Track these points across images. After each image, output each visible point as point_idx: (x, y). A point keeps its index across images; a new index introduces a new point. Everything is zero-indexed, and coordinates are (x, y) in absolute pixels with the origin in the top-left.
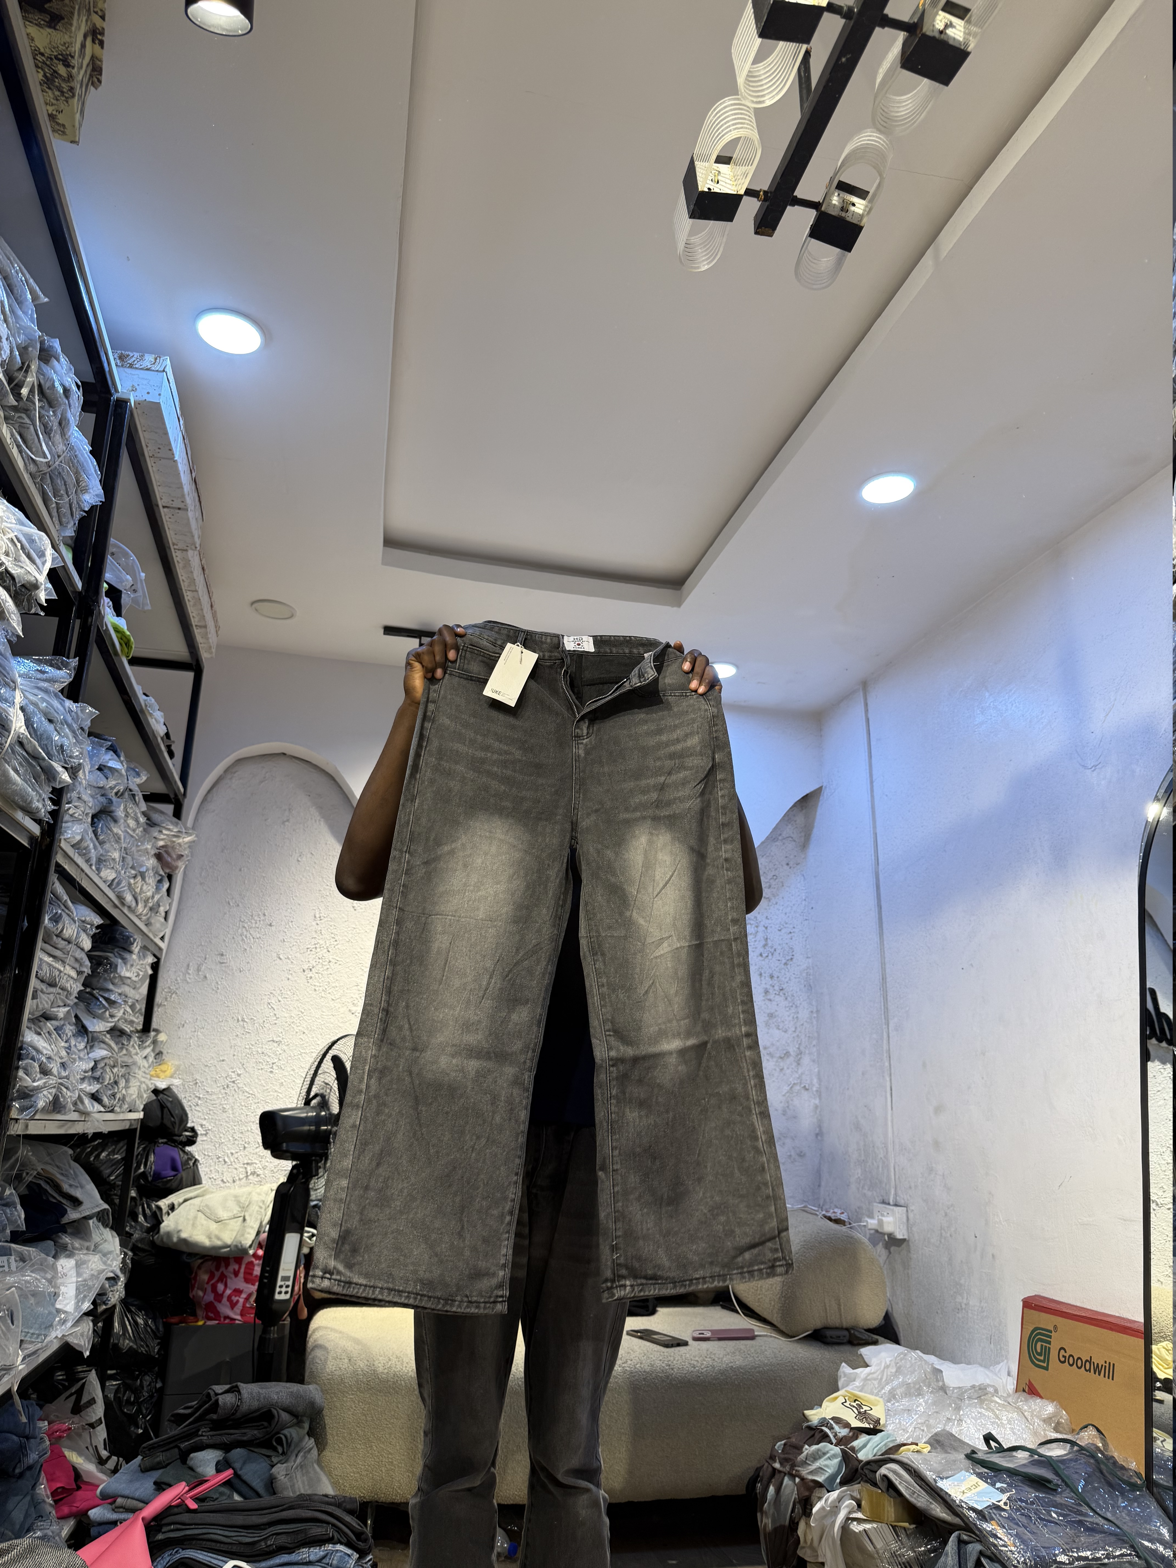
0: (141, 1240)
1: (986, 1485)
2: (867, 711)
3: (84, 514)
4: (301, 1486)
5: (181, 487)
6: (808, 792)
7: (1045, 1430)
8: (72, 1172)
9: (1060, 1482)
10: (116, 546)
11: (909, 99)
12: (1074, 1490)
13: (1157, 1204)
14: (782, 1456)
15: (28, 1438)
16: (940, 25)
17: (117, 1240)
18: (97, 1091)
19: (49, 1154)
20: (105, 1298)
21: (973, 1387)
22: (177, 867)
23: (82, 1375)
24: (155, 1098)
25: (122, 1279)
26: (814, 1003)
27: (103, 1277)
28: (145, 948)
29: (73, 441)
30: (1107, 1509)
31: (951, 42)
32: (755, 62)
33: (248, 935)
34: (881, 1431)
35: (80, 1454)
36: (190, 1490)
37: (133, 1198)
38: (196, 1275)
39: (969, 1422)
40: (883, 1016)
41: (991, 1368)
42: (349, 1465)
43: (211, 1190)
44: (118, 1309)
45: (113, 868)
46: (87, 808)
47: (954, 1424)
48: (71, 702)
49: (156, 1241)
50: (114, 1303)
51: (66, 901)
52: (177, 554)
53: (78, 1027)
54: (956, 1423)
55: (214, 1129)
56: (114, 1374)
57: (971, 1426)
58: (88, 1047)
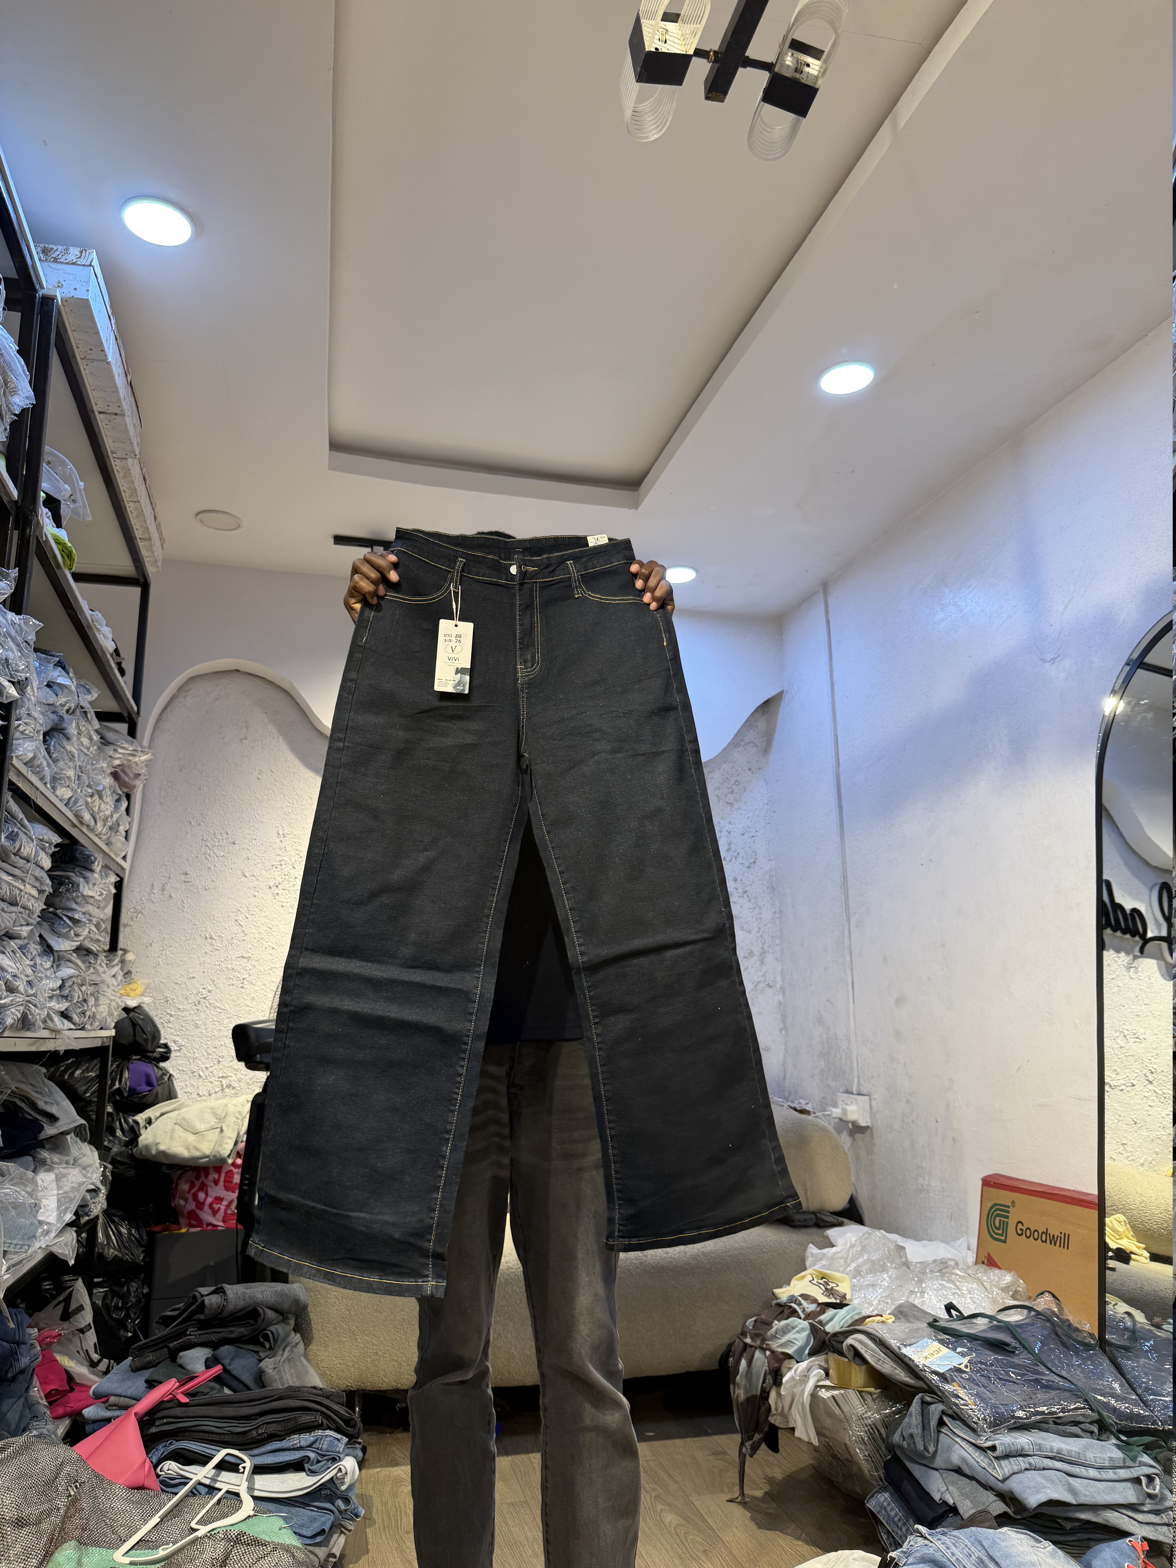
0: (120, 1154)
1: (948, 1350)
2: (827, 613)
3: (15, 418)
4: (289, 1378)
5: (116, 390)
6: (769, 697)
7: (1003, 1298)
8: (47, 1090)
9: (1017, 1345)
10: (50, 454)
12: (1031, 1352)
13: (1111, 1086)
14: (753, 1332)
15: (18, 1344)
17: (96, 1154)
18: (66, 1009)
19: (22, 1073)
20: (87, 1210)
21: (935, 1261)
22: (134, 787)
23: (69, 1284)
24: (126, 1015)
25: (103, 1190)
26: (777, 903)
27: (83, 1189)
28: (106, 867)
30: (1062, 1368)
33: (212, 854)
34: (847, 1305)
35: (72, 1358)
36: (181, 1386)
37: (109, 1114)
38: (177, 1185)
39: (931, 1293)
40: (844, 914)
41: (952, 1243)
42: (336, 1357)
43: (187, 1103)
44: (100, 1221)
45: (68, 786)
46: (38, 725)
47: (916, 1296)
48: (14, 614)
49: (135, 1154)
50: (96, 1214)
51: (22, 819)
52: (116, 463)
53: (42, 947)
54: (918, 1295)
55: (188, 1044)
56: (101, 1282)
57: (933, 1297)
58: (55, 966)
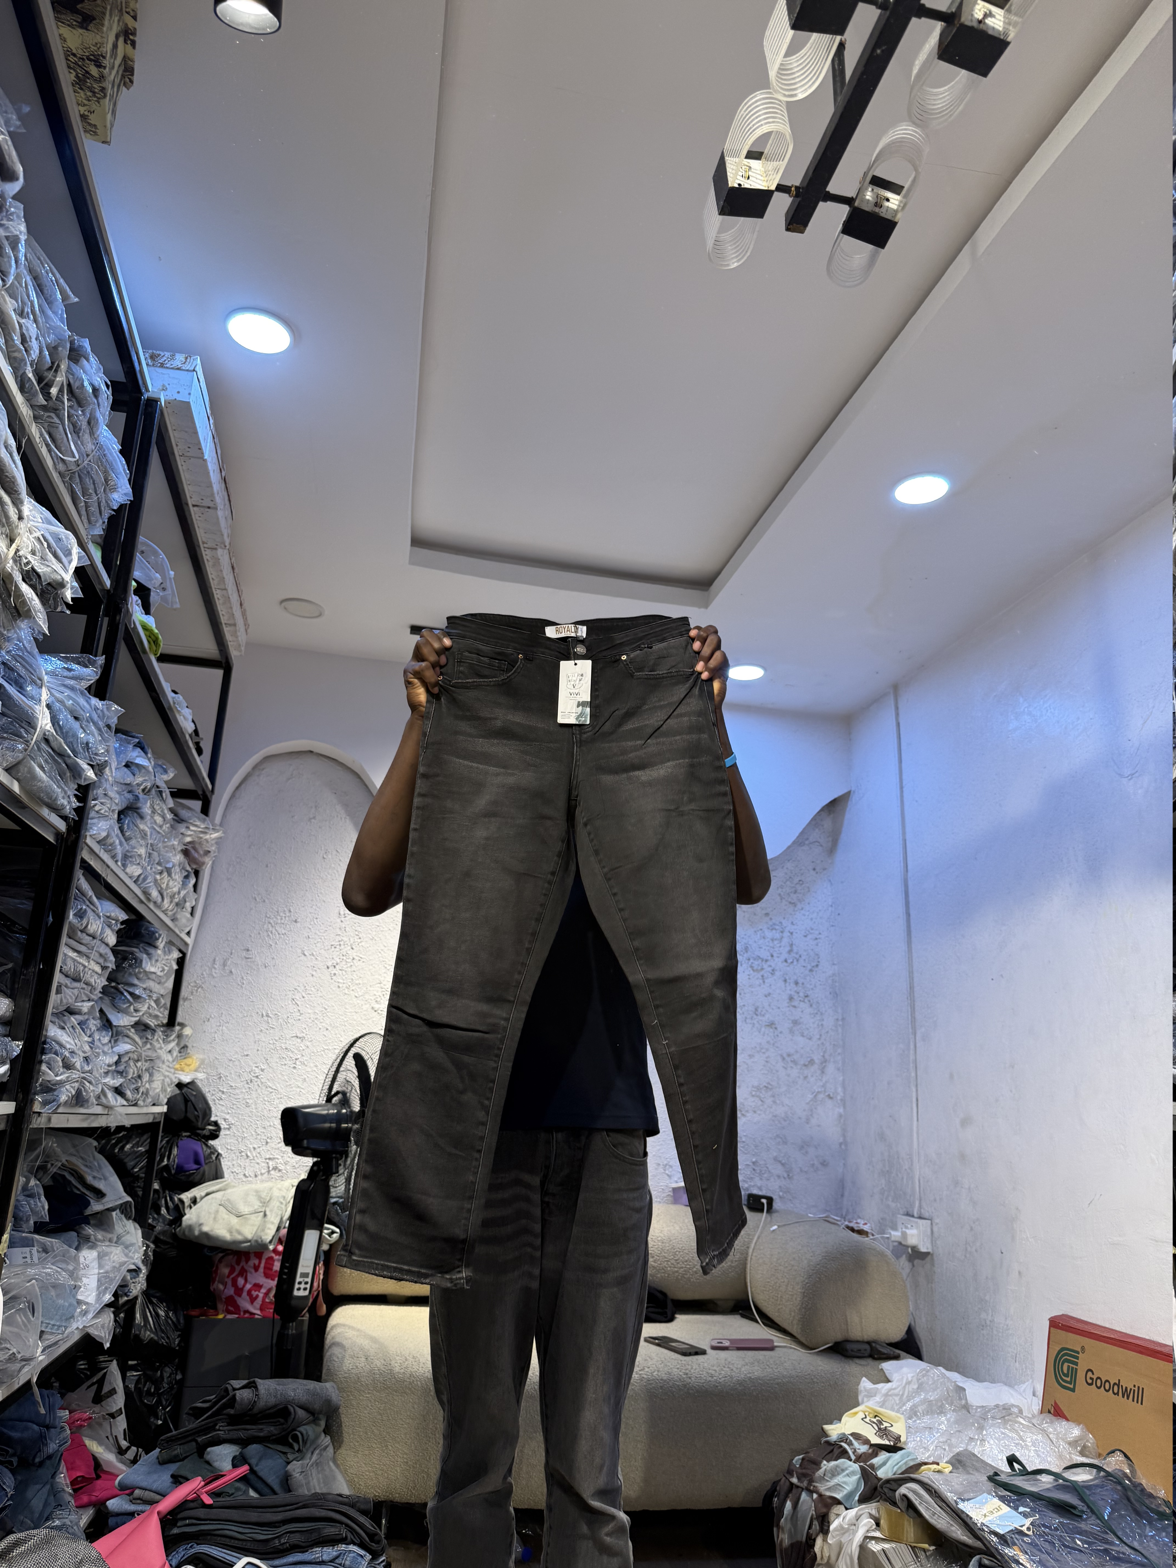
0: (163, 1232)
1: (1009, 1509)
2: (897, 715)
3: (113, 513)
4: (316, 1484)
5: (210, 486)
6: (836, 796)
7: (1070, 1453)
8: (96, 1164)
9: (1085, 1509)
10: (145, 544)
11: (946, 91)
12: (1100, 1517)
14: (800, 1471)
15: (48, 1427)
16: (978, 14)
17: (139, 1232)
18: (121, 1085)
19: (74, 1146)
20: (126, 1290)
21: (997, 1406)
22: (203, 863)
23: (103, 1365)
24: (179, 1092)
25: (144, 1270)
26: (840, 1011)
27: (124, 1269)
28: (170, 943)
29: (102, 440)
30: (1134, 1538)
31: (990, 32)
32: (787, 55)
33: (274, 931)
34: (901, 1449)
35: (100, 1443)
36: (206, 1485)
37: (156, 1191)
38: (217, 1268)
39: (992, 1442)
40: (910, 1026)
41: (1016, 1387)
42: (365, 1464)
43: (233, 1184)
44: (139, 1301)
45: (139, 864)
46: (114, 804)
47: (976, 1444)
48: (98, 700)
49: (178, 1233)
50: (135, 1295)
51: (91, 896)
52: (207, 553)
53: (102, 1021)
54: (978, 1443)
55: (237, 1123)
56: (135, 1364)
57: (994, 1447)
58: (113, 1041)
